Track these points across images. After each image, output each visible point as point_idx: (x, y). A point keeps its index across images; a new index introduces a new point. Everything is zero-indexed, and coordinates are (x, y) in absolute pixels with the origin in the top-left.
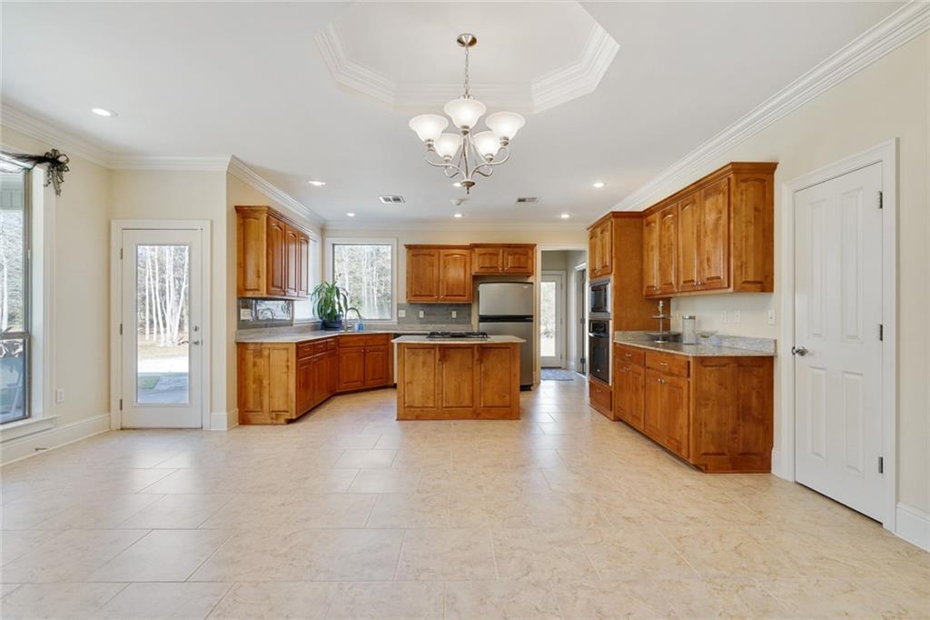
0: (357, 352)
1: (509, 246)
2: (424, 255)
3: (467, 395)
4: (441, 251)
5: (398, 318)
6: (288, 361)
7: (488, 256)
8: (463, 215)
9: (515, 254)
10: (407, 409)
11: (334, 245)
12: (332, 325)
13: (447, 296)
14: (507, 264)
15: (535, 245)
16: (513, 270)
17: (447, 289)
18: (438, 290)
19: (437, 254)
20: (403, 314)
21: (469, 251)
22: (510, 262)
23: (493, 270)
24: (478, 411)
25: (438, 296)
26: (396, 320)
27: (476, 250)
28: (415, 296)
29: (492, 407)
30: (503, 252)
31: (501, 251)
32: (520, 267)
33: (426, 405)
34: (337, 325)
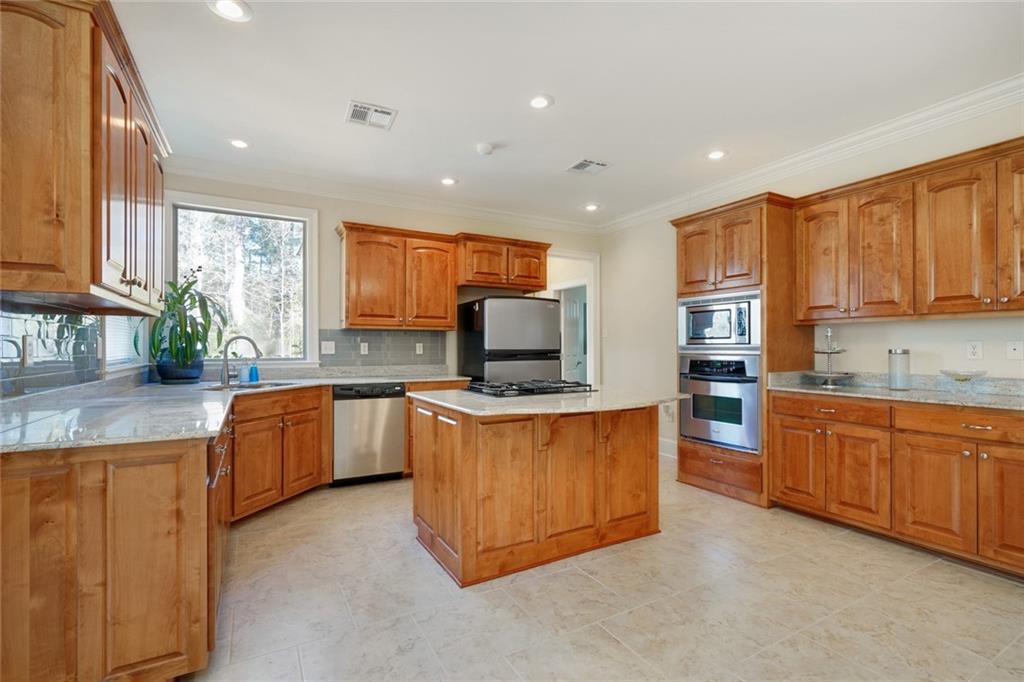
0: (269, 429)
1: (515, 243)
2: (379, 243)
3: (584, 502)
4: (409, 240)
5: (321, 356)
6: (179, 495)
7: (486, 255)
8: (457, 182)
9: (524, 256)
10: (483, 557)
11: (176, 207)
12: (182, 372)
13: (417, 317)
14: (513, 271)
15: (548, 246)
16: (519, 281)
17: (419, 305)
18: (403, 310)
19: (400, 245)
20: (329, 348)
21: (453, 245)
22: (518, 267)
23: (492, 279)
24: (603, 531)
25: (404, 317)
26: (316, 360)
27: (469, 243)
28: (361, 315)
29: (624, 518)
30: (508, 250)
31: (505, 249)
32: (529, 277)
33: (517, 541)
34: (194, 373)
